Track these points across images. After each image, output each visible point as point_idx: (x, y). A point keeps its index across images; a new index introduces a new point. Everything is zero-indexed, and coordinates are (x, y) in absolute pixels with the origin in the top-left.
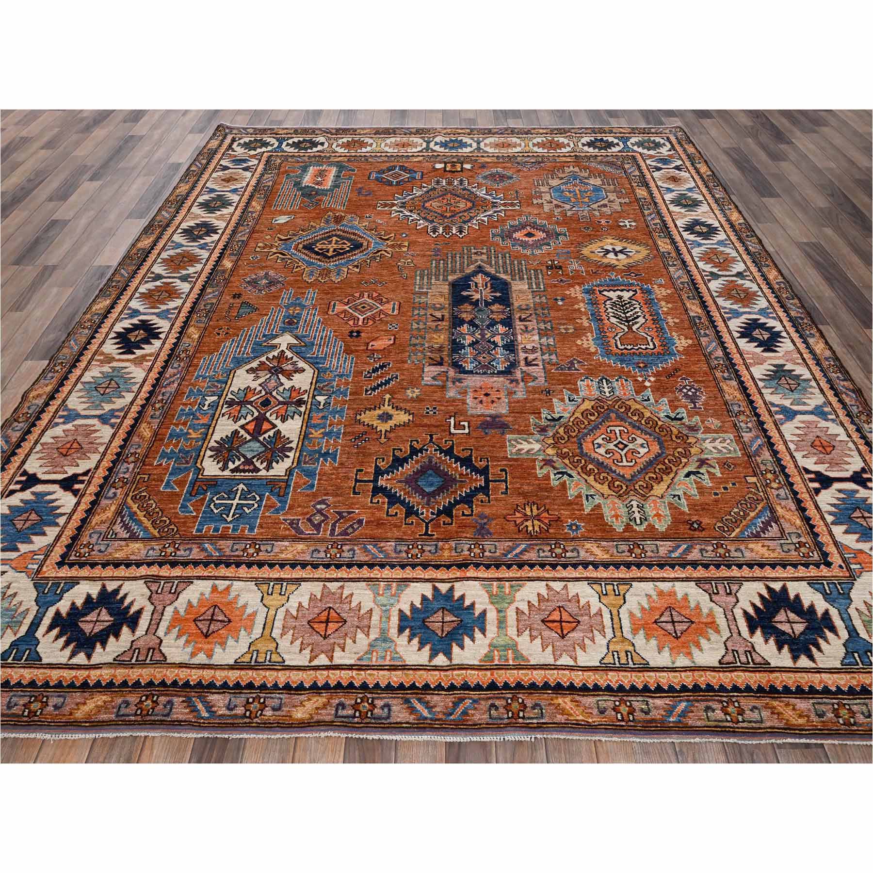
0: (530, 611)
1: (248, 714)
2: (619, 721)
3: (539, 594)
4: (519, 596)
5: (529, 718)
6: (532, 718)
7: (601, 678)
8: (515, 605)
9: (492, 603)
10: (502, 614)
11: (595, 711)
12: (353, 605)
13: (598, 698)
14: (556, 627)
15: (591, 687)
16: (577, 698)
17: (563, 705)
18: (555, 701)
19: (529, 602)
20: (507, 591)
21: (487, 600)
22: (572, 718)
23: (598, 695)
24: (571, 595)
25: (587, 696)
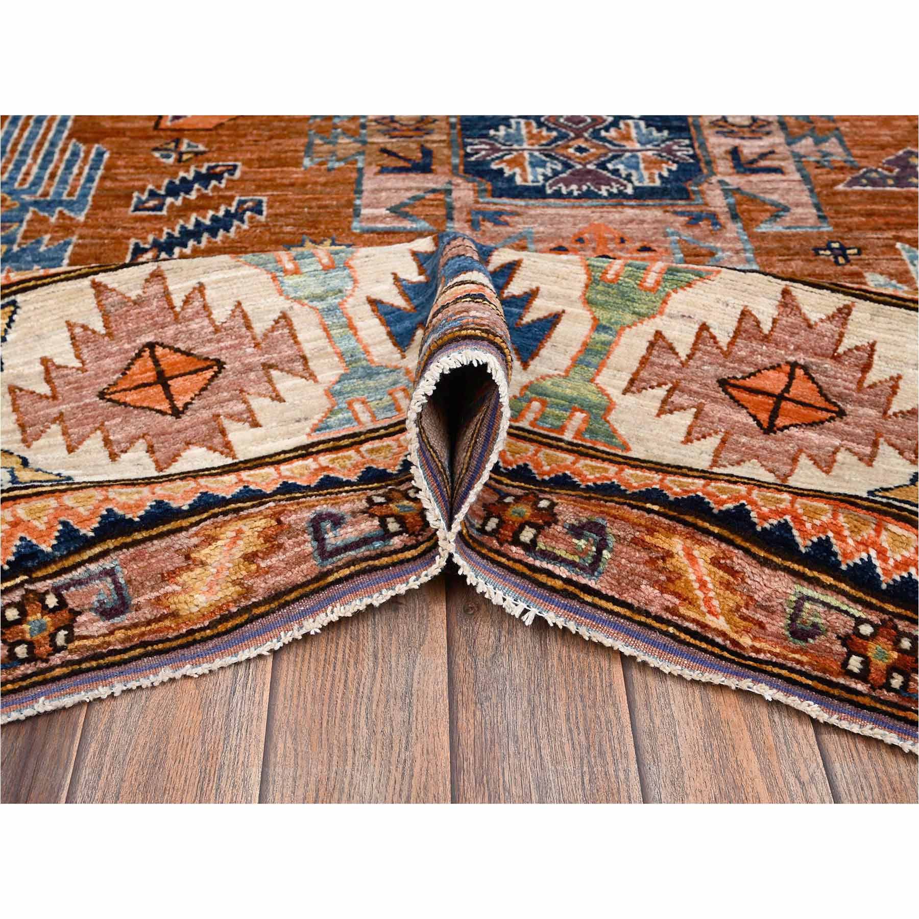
0: (695, 347)
1: (21, 651)
2: (851, 674)
3: (745, 314)
4: (679, 301)
5: (546, 555)
6: (556, 559)
7: (854, 531)
8: (658, 323)
9: (589, 302)
10: (604, 337)
11: (779, 625)
12: (220, 314)
13: (809, 591)
14: (757, 405)
15: (803, 544)
16: (739, 560)
17: (680, 560)
18: (660, 541)
19: (704, 327)
20: (651, 280)
21: (577, 292)
22: (692, 614)
23: (814, 582)
24: (848, 343)
25: (776, 567)
